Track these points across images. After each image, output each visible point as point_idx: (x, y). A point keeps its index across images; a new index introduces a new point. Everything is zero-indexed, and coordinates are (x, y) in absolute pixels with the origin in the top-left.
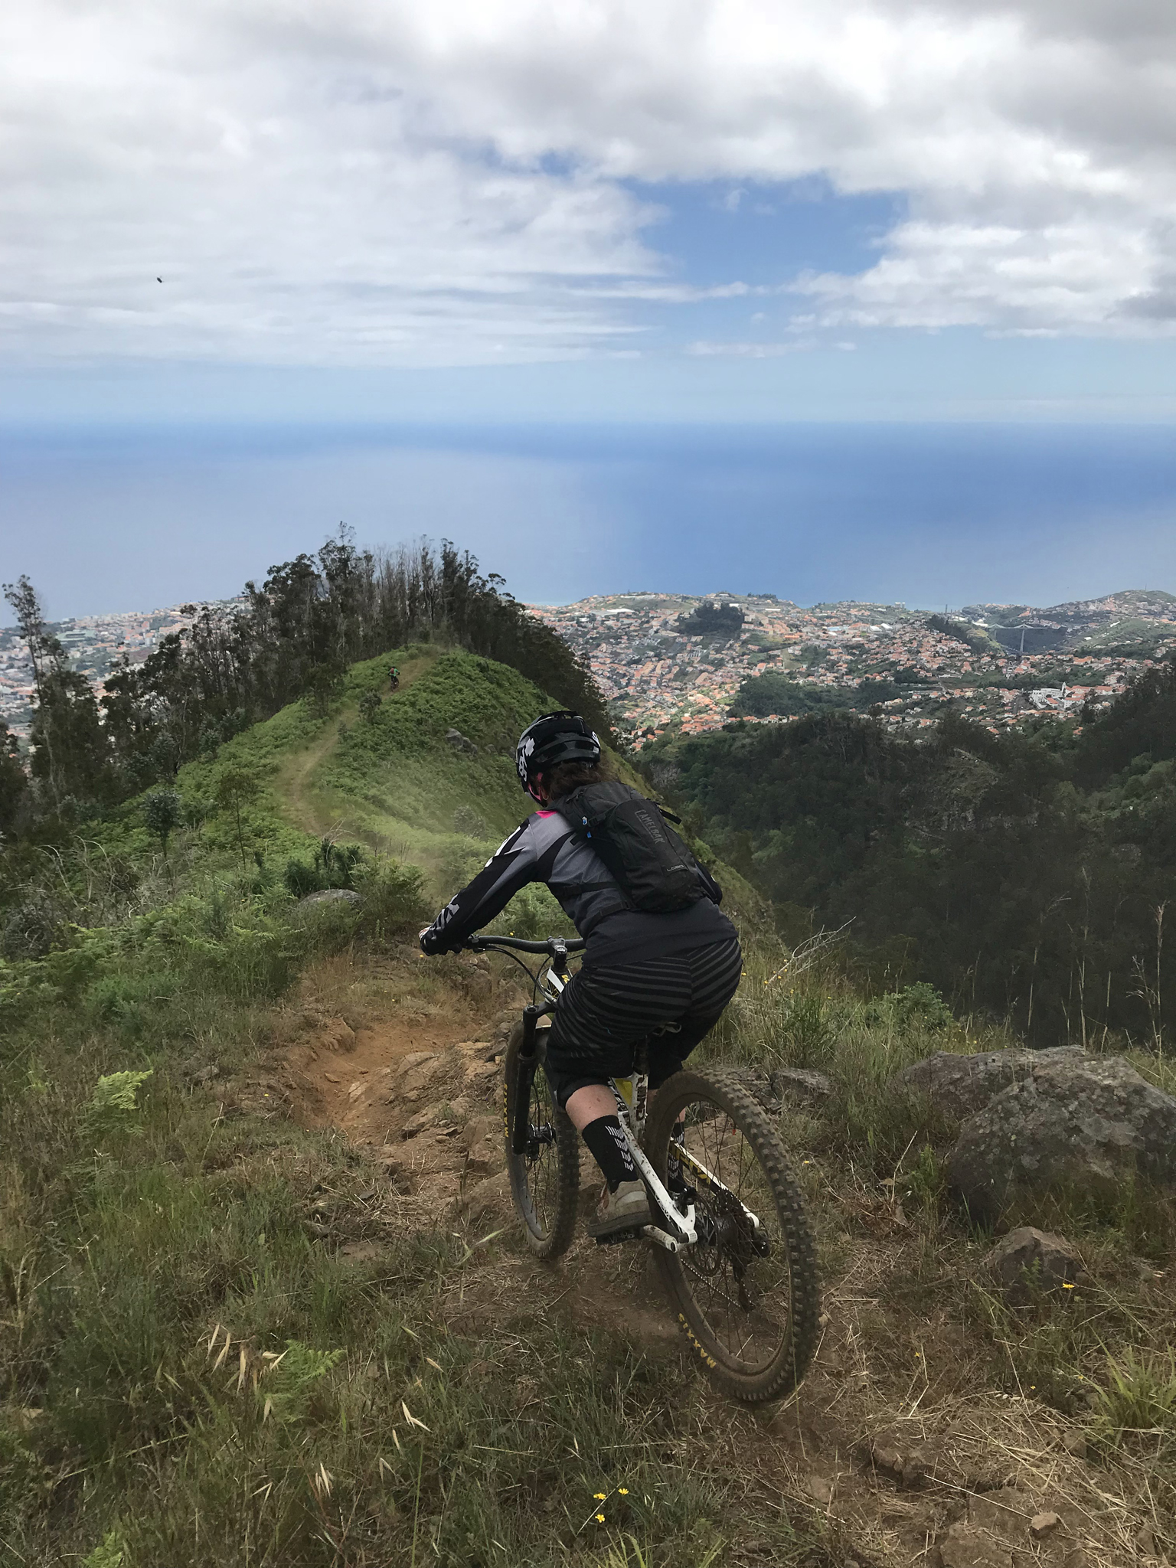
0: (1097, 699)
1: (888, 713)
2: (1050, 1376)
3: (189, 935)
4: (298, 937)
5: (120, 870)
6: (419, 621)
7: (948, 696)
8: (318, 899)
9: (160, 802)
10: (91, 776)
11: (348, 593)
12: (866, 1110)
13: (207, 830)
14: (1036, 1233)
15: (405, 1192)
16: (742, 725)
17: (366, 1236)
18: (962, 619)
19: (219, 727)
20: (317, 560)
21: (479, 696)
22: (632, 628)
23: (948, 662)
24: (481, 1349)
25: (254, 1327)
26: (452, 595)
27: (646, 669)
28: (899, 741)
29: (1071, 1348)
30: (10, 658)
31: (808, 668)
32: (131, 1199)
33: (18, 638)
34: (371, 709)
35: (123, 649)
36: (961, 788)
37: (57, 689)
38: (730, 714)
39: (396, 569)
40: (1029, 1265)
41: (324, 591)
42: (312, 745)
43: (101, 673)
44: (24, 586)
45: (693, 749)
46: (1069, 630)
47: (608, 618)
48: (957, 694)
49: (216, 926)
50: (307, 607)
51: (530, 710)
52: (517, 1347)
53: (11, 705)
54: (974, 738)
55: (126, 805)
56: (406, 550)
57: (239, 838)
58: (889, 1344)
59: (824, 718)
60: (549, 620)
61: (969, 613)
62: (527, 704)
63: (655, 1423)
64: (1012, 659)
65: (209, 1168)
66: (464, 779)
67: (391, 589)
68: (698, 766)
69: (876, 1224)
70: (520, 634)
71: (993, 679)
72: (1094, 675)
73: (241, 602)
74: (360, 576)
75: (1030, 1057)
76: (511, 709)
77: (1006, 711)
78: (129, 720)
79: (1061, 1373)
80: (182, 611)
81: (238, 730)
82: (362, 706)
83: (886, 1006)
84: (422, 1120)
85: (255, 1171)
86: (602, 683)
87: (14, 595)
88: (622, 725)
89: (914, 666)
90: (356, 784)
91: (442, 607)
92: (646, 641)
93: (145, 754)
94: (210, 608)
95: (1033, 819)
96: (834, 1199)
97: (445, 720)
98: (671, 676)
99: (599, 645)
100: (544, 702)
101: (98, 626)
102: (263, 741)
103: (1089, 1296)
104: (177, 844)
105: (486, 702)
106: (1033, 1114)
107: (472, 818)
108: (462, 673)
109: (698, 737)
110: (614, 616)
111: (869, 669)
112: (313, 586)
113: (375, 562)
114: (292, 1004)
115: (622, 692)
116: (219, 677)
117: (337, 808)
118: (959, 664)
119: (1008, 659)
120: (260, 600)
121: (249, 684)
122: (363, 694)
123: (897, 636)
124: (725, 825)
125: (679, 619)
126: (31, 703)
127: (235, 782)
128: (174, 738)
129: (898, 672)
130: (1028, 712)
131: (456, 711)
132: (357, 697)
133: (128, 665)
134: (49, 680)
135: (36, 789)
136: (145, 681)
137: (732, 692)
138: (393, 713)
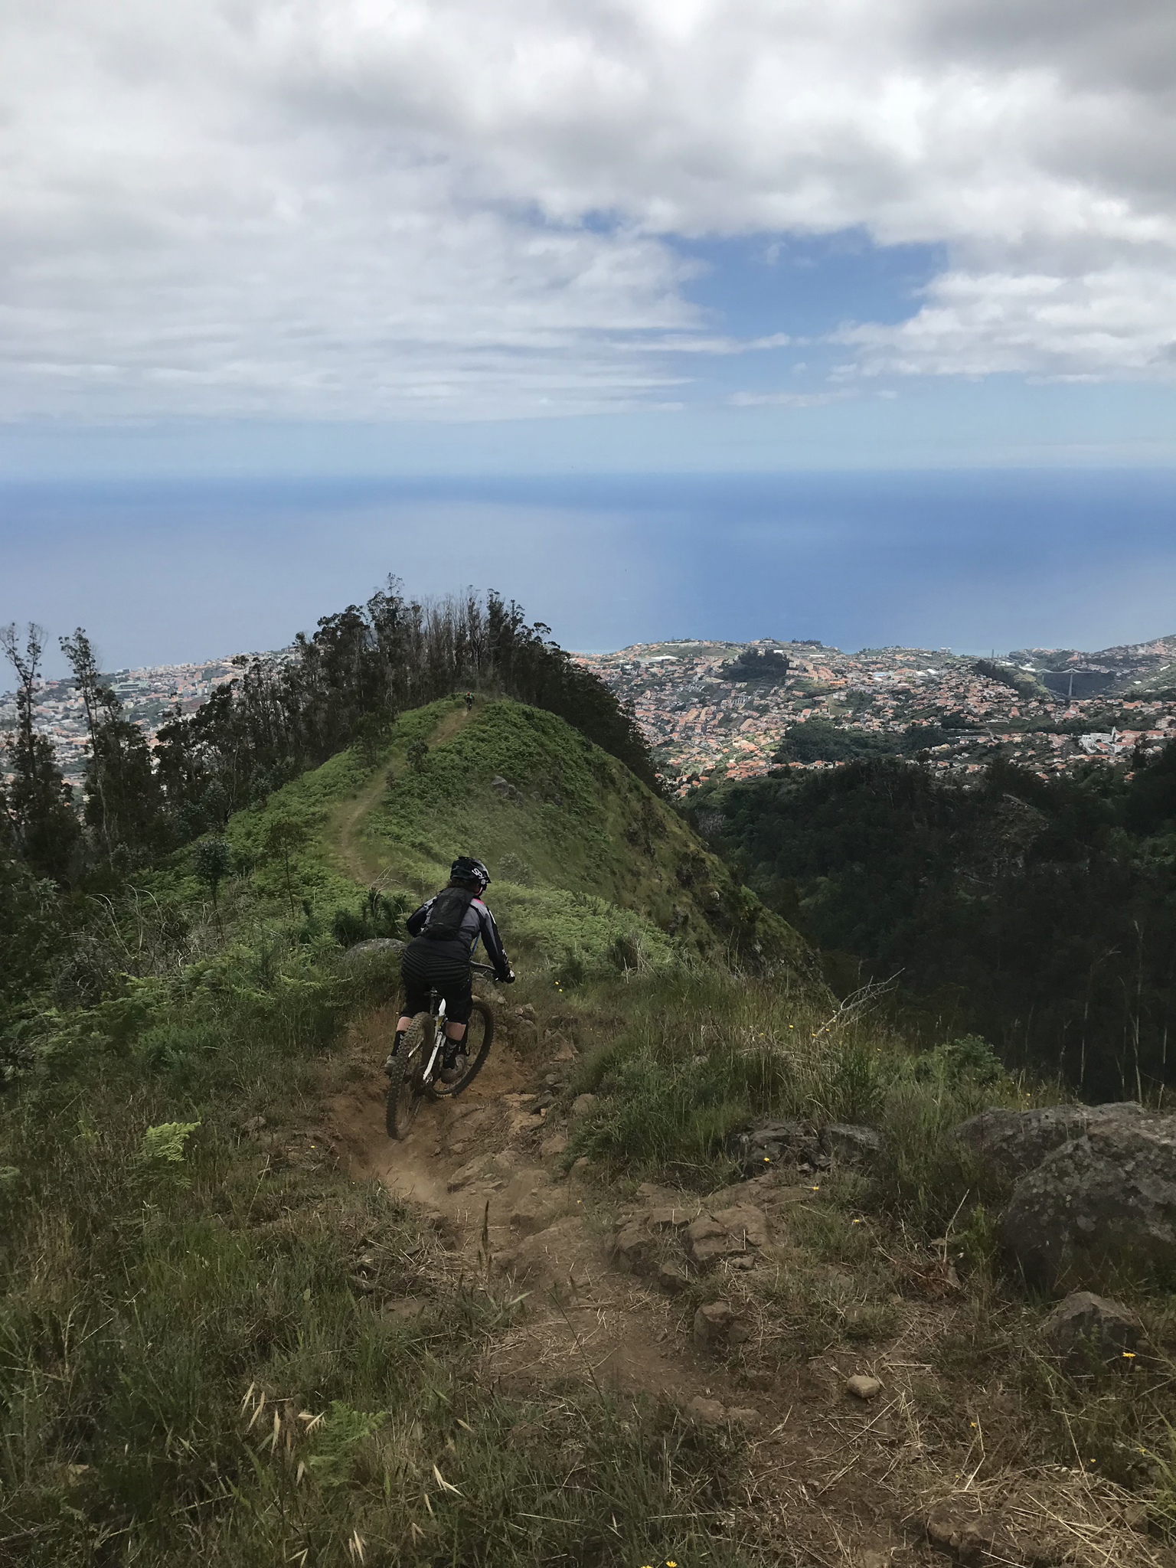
0: (1148, 744)
1: (936, 759)
2: (1110, 1448)
3: (237, 985)
4: (345, 987)
5: (171, 920)
6: (466, 669)
7: (997, 742)
8: (365, 948)
9: (211, 851)
10: (143, 824)
11: (396, 643)
12: (917, 1168)
13: (257, 878)
14: (1092, 1298)
15: (450, 1247)
16: (787, 772)
17: (413, 1292)
18: (1009, 664)
19: (269, 776)
20: (365, 611)
21: (525, 744)
22: (676, 675)
23: (995, 707)
24: (527, 1410)
25: (299, 1384)
26: (499, 643)
27: (690, 716)
28: (947, 787)
29: (1132, 1419)
30: (66, 709)
31: (854, 713)
32: (177, 1252)
33: (73, 689)
34: (418, 757)
35: (176, 699)
36: (1011, 834)
37: (110, 738)
38: (776, 760)
39: (443, 619)
40: (1088, 1333)
41: (372, 642)
42: (359, 793)
43: (154, 723)
44: (80, 638)
45: (738, 795)
46: (1118, 674)
47: (652, 665)
48: (1005, 739)
49: (264, 975)
50: (356, 657)
51: (575, 756)
52: (563, 1409)
53: (66, 754)
54: (1024, 784)
55: (177, 853)
56: (453, 601)
57: (287, 885)
58: (945, 1412)
59: (870, 763)
60: (594, 668)
61: (1015, 658)
62: (570, 751)
63: (704, 1493)
64: (1061, 704)
65: (255, 1221)
66: (510, 826)
67: (438, 639)
68: (743, 812)
69: (928, 1284)
70: (565, 682)
71: (1041, 724)
72: (1144, 719)
73: (291, 653)
74: (408, 626)
75: (1084, 1114)
76: (556, 756)
77: (1055, 756)
78: (181, 769)
79: (1122, 1445)
80: (234, 662)
81: (288, 779)
82: (409, 754)
83: (937, 1058)
84: (468, 1173)
85: (301, 1224)
86: (647, 729)
87: (71, 647)
88: (667, 771)
89: (961, 711)
90: (402, 832)
91: (488, 656)
92: (690, 688)
93: (196, 803)
94: (262, 658)
95: (1085, 865)
96: (884, 1259)
97: (491, 767)
98: (715, 722)
99: (643, 692)
100: (589, 749)
101: (151, 677)
102: (312, 789)
103: (1150, 1366)
104: (226, 893)
105: (534, 748)
106: (1089, 1173)
107: (518, 865)
108: (507, 721)
109: (743, 783)
110: (658, 663)
111: (915, 714)
112: (362, 637)
113: (423, 612)
114: (339, 1054)
115: (667, 738)
116: (269, 726)
117: (384, 855)
118: (1006, 709)
119: (1057, 704)
120: (310, 651)
121: (299, 733)
122: (410, 742)
123: (943, 681)
124: (772, 871)
125: (723, 664)
126: (86, 752)
127: (284, 830)
128: (225, 787)
129: (945, 717)
130: (1078, 757)
131: (502, 758)
132: (404, 745)
133: (180, 715)
134: (103, 730)
135: (90, 837)
136: (197, 731)
137: (777, 738)
138: (440, 761)
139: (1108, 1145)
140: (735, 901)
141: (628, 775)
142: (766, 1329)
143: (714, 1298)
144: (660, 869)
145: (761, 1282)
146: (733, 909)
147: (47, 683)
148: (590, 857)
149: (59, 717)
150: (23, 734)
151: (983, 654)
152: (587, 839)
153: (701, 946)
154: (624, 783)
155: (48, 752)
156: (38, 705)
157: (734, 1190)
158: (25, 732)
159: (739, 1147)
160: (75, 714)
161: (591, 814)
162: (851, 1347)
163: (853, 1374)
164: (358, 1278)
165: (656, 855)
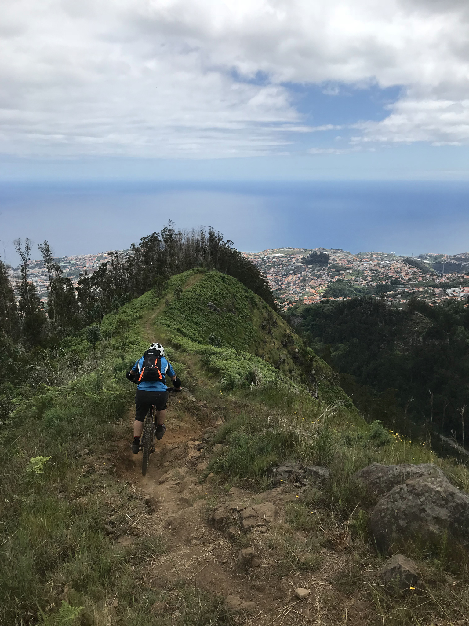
1: (388, 297)
5: (72, 360)
6: (199, 258)
7: (413, 291)
9: (93, 331)
10: (70, 318)
11: (171, 248)
13: (113, 341)
14: (401, 559)
15: (149, 513)
16: (328, 301)
18: (418, 259)
19: (119, 300)
20: (160, 234)
21: (221, 289)
22: (284, 262)
23: (413, 277)
26: (212, 248)
27: (289, 278)
28: (392, 309)
30: (42, 272)
31: (355, 278)
34: (178, 294)
35: (85, 268)
36: (417, 328)
37: (58, 285)
38: (323, 296)
39: (191, 239)
41: (162, 247)
42: (155, 308)
43: (77, 277)
44: (46, 244)
45: (308, 310)
46: (463, 264)
47: (274, 257)
48: (416, 289)
49: (98, 387)
50: (156, 253)
51: (241, 294)
52: (177, 596)
53: (42, 290)
54: (423, 308)
55: (82, 330)
56: (195, 231)
57: (124, 345)
59: (361, 299)
60: (251, 258)
61: (421, 257)
62: (239, 292)
64: (439, 276)
66: (214, 322)
67: (188, 247)
68: (310, 317)
70: (239, 264)
71: (431, 284)
73: (130, 251)
74: (177, 241)
75: (412, 468)
76: (234, 294)
77: (436, 297)
78: (86, 296)
80: (108, 254)
81: (127, 302)
82: (175, 293)
84: (168, 476)
86: (271, 283)
87: (42, 248)
88: (279, 300)
89: (399, 278)
90: (171, 324)
91: (208, 253)
92: (290, 267)
93: (90, 310)
94: (119, 253)
95: (447, 341)
96: (321, 531)
97: (207, 298)
98: (299, 281)
99: (270, 268)
100: (247, 291)
101: (76, 259)
102: (136, 306)
103: (421, 593)
104: (100, 347)
105: (224, 291)
106: (405, 501)
107: (216, 338)
108: (214, 280)
109: (310, 305)
110: (277, 257)
111: (380, 279)
112: (159, 245)
113: (183, 235)
114: (125, 422)
115: (280, 287)
116: (121, 280)
117: (163, 333)
118: (417, 278)
119: (438, 276)
120: (137, 251)
121: (132, 283)
122: (175, 288)
123: (392, 266)
124: (321, 341)
125: (303, 258)
126: (48, 289)
127: (122, 323)
128: (102, 304)
129: (392, 280)
130: (445, 297)
131: (212, 295)
132: (173, 289)
133: (86, 275)
134: (55, 281)
135: (50, 323)
136: (93, 281)
137: (324, 288)
138: (187, 296)
139: (414, 489)
140: (304, 353)
141: (262, 302)
142: (267, 562)
143: (248, 545)
144: (274, 340)
145: (268, 539)
146: (304, 357)
147: (35, 261)
148: (246, 335)
149: (40, 275)
151: (408, 255)
152: (245, 328)
153: (290, 371)
154: (261, 305)
155: (34, 289)
156: (31, 270)
157: (267, 493)
158: (24, 281)
159: (272, 473)
160: (46, 274)
161: (247, 318)
162: (300, 573)
163: (299, 587)
164: (108, 527)
165: (273, 335)
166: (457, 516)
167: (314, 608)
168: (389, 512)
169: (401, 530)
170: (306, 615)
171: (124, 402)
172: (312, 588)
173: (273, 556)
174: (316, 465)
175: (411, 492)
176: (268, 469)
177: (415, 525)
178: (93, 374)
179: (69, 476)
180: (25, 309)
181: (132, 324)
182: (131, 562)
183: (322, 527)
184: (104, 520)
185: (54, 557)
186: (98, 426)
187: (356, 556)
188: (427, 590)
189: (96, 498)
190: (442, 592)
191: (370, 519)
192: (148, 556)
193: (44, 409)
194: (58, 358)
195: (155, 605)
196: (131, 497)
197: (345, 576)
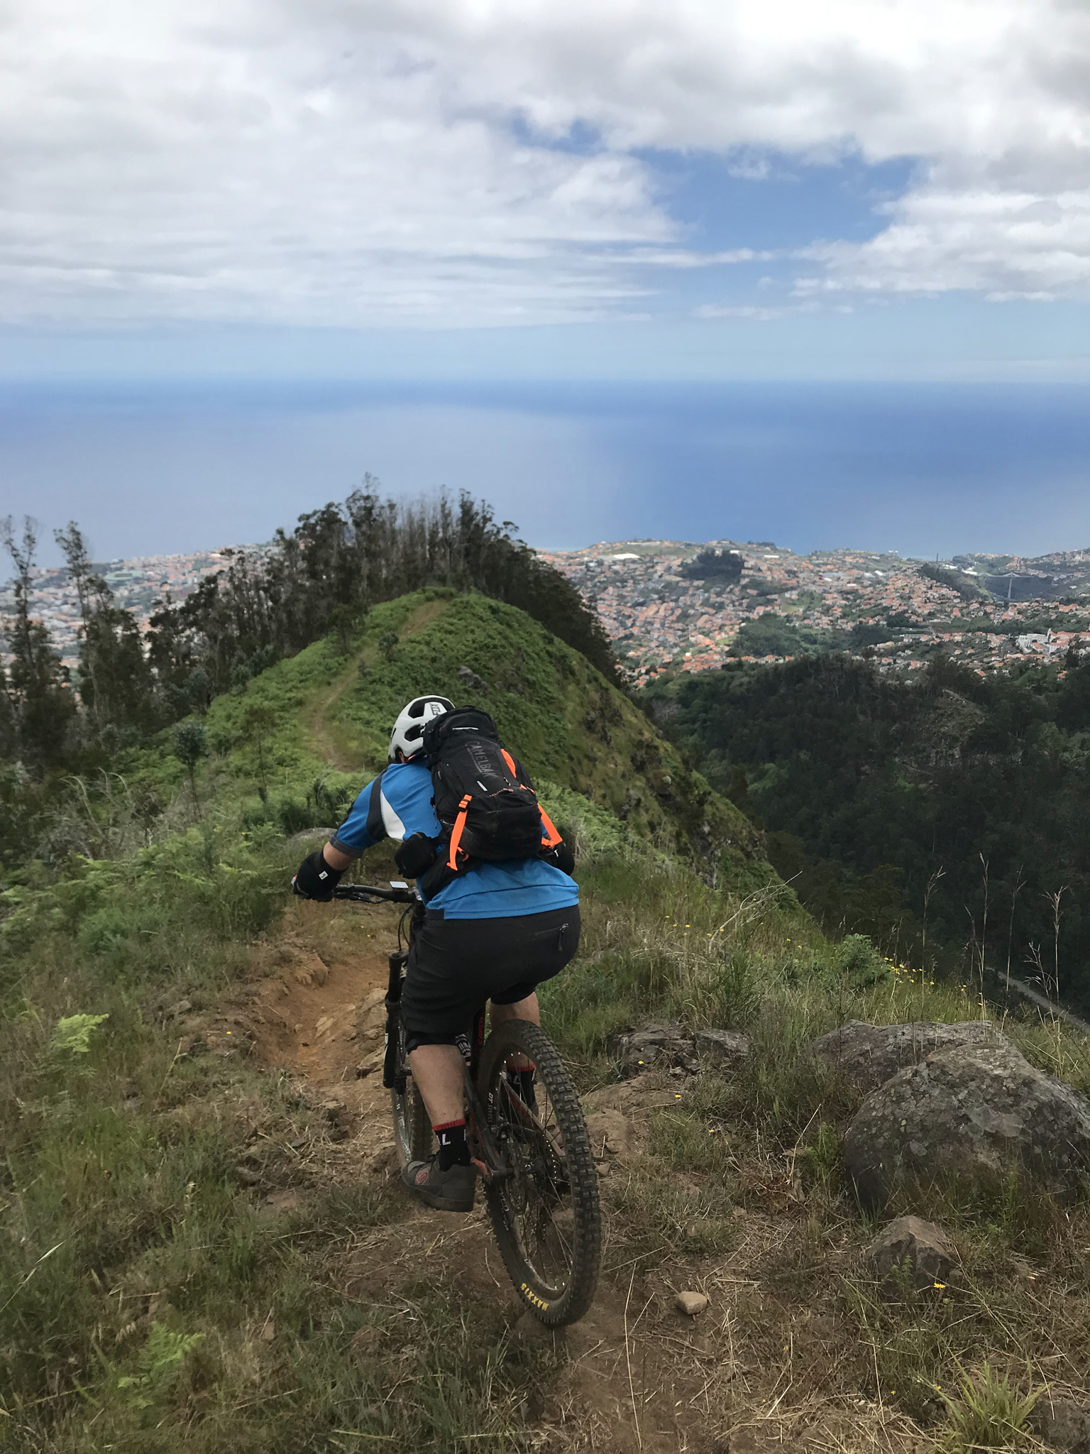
0: (1081, 645)
1: (881, 655)
2: (910, 1381)
4: (281, 875)
5: (141, 800)
6: (437, 564)
7: (938, 640)
8: (305, 837)
9: (188, 733)
10: (132, 705)
11: (371, 539)
13: (235, 759)
14: (914, 1224)
15: (338, 1139)
16: (740, 665)
17: (292, 1185)
18: (952, 567)
19: (248, 662)
20: (344, 508)
21: (490, 636)
22: (637, 573)
23: (939, 607)
24: (374, 1314)
26: (469, 540)
27: (650, 611)
28: (890, 682)
30: (65, 596)
31: (804, 612)
33: (68, 578)
34: (389, 647)
35: (167, 588)
36: (949, 727)
37: (102, 625)
38: (730, 654)
39: (417, 518)
40: (902, 1262)
41: (350, 537)
42: (333, 680)
43: (147, 610)
44: (73, 531)
45: (693, 686)
46: (1055, 579)
47: (615, 563)
48: (946, 637)
49: (207, 861)
50: (334, 552)
51: (537, 649)
52: (407, 1313)
53: (64, 638)
54: (963, 681)
55: (162, 733)
56: (427, 500)
57: (263, 766)
59: (818, 659)
60: (559, 565)
61: (959, 562)
62: (533, 644)
63: (518, 1410)
64: (1000, 606)
65: (163, 1106)
67: (412, 536)
68: (697, 702)
70: (531, 579)
71: (981, 624)
72: (1078, 622)
73: (273, 547)
74: (384, 522)
76: (520, 649)
77: (993, 655)
78: (170, 653)
80: (222, 554)
81: (267, 666)
82: (380, 644)
86: (608, 624)
87: (64, 539)
88: (627, 663)
89: (906, 611)
90: (373, 717)
91: (459, 552)
92: (651, 585)
93: (181, 686)
94: (246, 551)
95: (1018, 757)
96: (734, 1169)
97: (458, 658)
98: (674, 618)
99: (606, 588)
100: (551, 642)
101: (144, 566)
102: (289, 676)
103: (958, 1298)
104: (204, 772)
105: (499, 641)
106: (924, 1099)
108: (474, 615)
109: (698, 675)
110: (620, 561)
111: (862, 613)
112: (340, 532)
113: (398, 509)
114: (272, 939)
115: (627, 632)
116: (253, 614)
117: (354, 739)
118: (949, 610)
119: (996, 606)
120: (290, 546)
121: (280, 622)
122: (382, 633)
123: (890, 583)
124: (723, 758)
125: (682, 565)
126: (80, 637)
127: (257, 715)
128: (208, 672)
129: (891, 616)
130: (1014, 656)
131: (469, 650)
132: (376, 636)
133: (170, 603)
134: (95, 617)
135: (84, 717)
136: (186, 618)
137: (732, 633)
138: (410, 652)
139: (944, 1073)
140: (686, 786)
141: (587, 667)
142: (612, 1238)
144: (616, 755)
145: (613, 1190)
146: (684, 793)
147: (48, 571)
148: (550, 743)
149: (58, 602)
150: (19, 621)
152: (546, 727)
153: (652, 827)
154: (583, 674)
155: (45, 636)
156: (36, 592)
157: (608, 1091)
158: (21, 618)
159: (619, 1048)
160: (74, 600)
161: (551, 703)
162: (687, 1261)
163: (684, 1289)
164: (244, 1170)
165: (612, 742)
166: (1040, 1130)
167: (718, 1333)
168: (887, 1124)
169: (913, 1163)
170: (703, 1348)
171: (269, 895)
172: (715, 1292)
173: (623, 1226)
174: (720, 1028)
175: (936, 1079)
176: (609, 1038)
177: (946, 1151)
178: (194, 832)
179: (147, 1060)
180: (26, 682)
181: (281, 718)
182: (300, 1245)
183: (734, 1163)
184: (235, 1156)
185: (123, 1236)
186: (212, 951)
187: (813, 1222)
188: (972, 1290)
189: (215, 1107)
190: (1007, 1295)
191: (842, 1143)
192: (339, 1232)
193: (80, 913)
194: (110, 797)
195: (360, 1334)
196: (294, 1105)
197: (789, 1264)
